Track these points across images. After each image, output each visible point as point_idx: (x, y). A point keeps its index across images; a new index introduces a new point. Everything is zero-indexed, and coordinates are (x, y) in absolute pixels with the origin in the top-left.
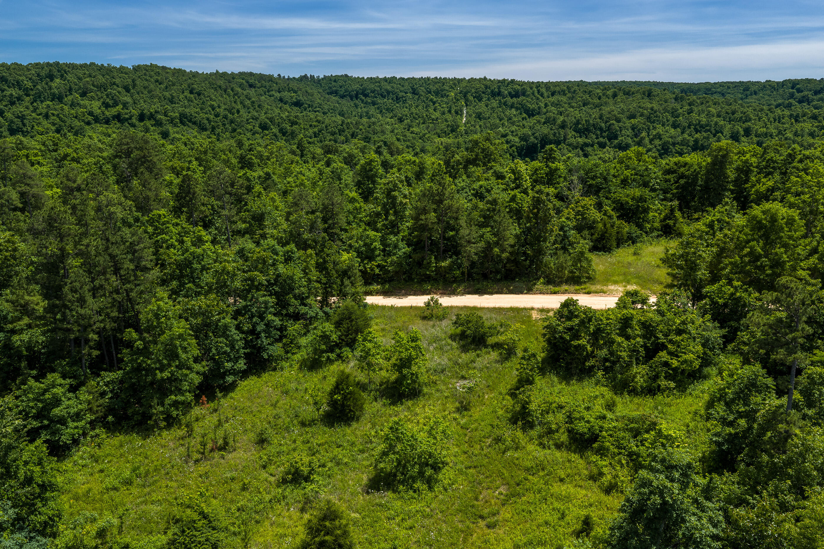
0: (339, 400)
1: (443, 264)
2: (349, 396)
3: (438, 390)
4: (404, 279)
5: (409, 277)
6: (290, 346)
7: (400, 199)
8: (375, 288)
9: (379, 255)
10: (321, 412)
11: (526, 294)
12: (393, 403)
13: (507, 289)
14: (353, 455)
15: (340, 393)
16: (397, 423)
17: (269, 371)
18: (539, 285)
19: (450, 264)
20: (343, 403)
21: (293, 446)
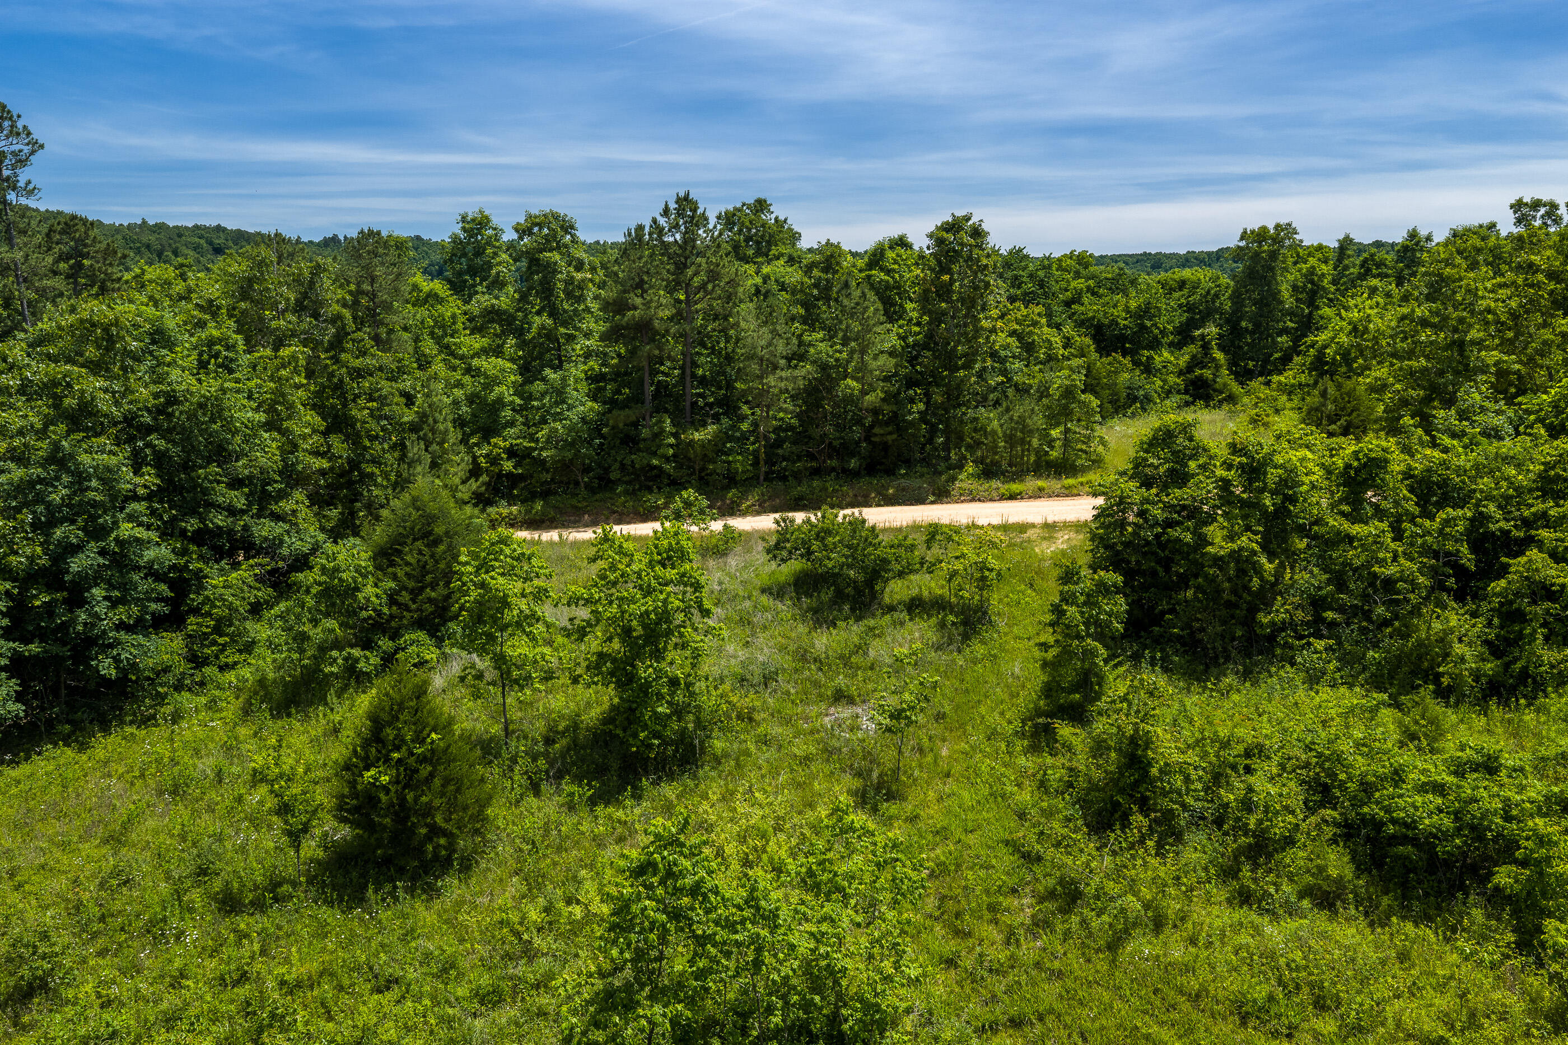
0: (385, 789)
1: (697, 436)
2: (425, 770)
3: (764, 741)
4: (587, 486)
5: (600, 478)
6: (214, 643)
7: (564, 271)
8: (505, 512)
9: (512, 424)
10: (311, 848)
11: (932, 503)
12: (606, 796)
13: (879, 493)
14: (448, 1021)
15: (387, 760)
16: (673, 842)
17: (122, 723)
18: (964, 481)
19: (716, 436)
20: (403, 800)
21: (170, 1001)
